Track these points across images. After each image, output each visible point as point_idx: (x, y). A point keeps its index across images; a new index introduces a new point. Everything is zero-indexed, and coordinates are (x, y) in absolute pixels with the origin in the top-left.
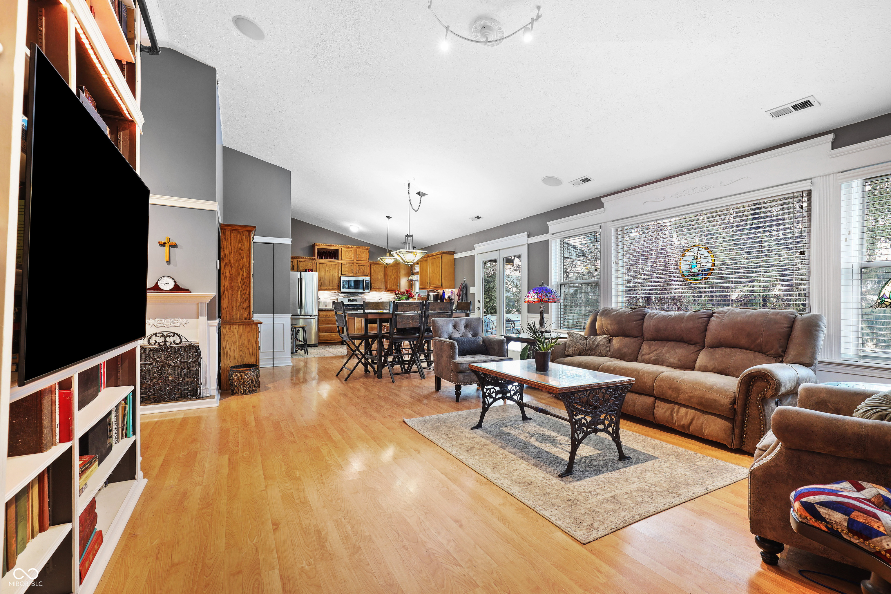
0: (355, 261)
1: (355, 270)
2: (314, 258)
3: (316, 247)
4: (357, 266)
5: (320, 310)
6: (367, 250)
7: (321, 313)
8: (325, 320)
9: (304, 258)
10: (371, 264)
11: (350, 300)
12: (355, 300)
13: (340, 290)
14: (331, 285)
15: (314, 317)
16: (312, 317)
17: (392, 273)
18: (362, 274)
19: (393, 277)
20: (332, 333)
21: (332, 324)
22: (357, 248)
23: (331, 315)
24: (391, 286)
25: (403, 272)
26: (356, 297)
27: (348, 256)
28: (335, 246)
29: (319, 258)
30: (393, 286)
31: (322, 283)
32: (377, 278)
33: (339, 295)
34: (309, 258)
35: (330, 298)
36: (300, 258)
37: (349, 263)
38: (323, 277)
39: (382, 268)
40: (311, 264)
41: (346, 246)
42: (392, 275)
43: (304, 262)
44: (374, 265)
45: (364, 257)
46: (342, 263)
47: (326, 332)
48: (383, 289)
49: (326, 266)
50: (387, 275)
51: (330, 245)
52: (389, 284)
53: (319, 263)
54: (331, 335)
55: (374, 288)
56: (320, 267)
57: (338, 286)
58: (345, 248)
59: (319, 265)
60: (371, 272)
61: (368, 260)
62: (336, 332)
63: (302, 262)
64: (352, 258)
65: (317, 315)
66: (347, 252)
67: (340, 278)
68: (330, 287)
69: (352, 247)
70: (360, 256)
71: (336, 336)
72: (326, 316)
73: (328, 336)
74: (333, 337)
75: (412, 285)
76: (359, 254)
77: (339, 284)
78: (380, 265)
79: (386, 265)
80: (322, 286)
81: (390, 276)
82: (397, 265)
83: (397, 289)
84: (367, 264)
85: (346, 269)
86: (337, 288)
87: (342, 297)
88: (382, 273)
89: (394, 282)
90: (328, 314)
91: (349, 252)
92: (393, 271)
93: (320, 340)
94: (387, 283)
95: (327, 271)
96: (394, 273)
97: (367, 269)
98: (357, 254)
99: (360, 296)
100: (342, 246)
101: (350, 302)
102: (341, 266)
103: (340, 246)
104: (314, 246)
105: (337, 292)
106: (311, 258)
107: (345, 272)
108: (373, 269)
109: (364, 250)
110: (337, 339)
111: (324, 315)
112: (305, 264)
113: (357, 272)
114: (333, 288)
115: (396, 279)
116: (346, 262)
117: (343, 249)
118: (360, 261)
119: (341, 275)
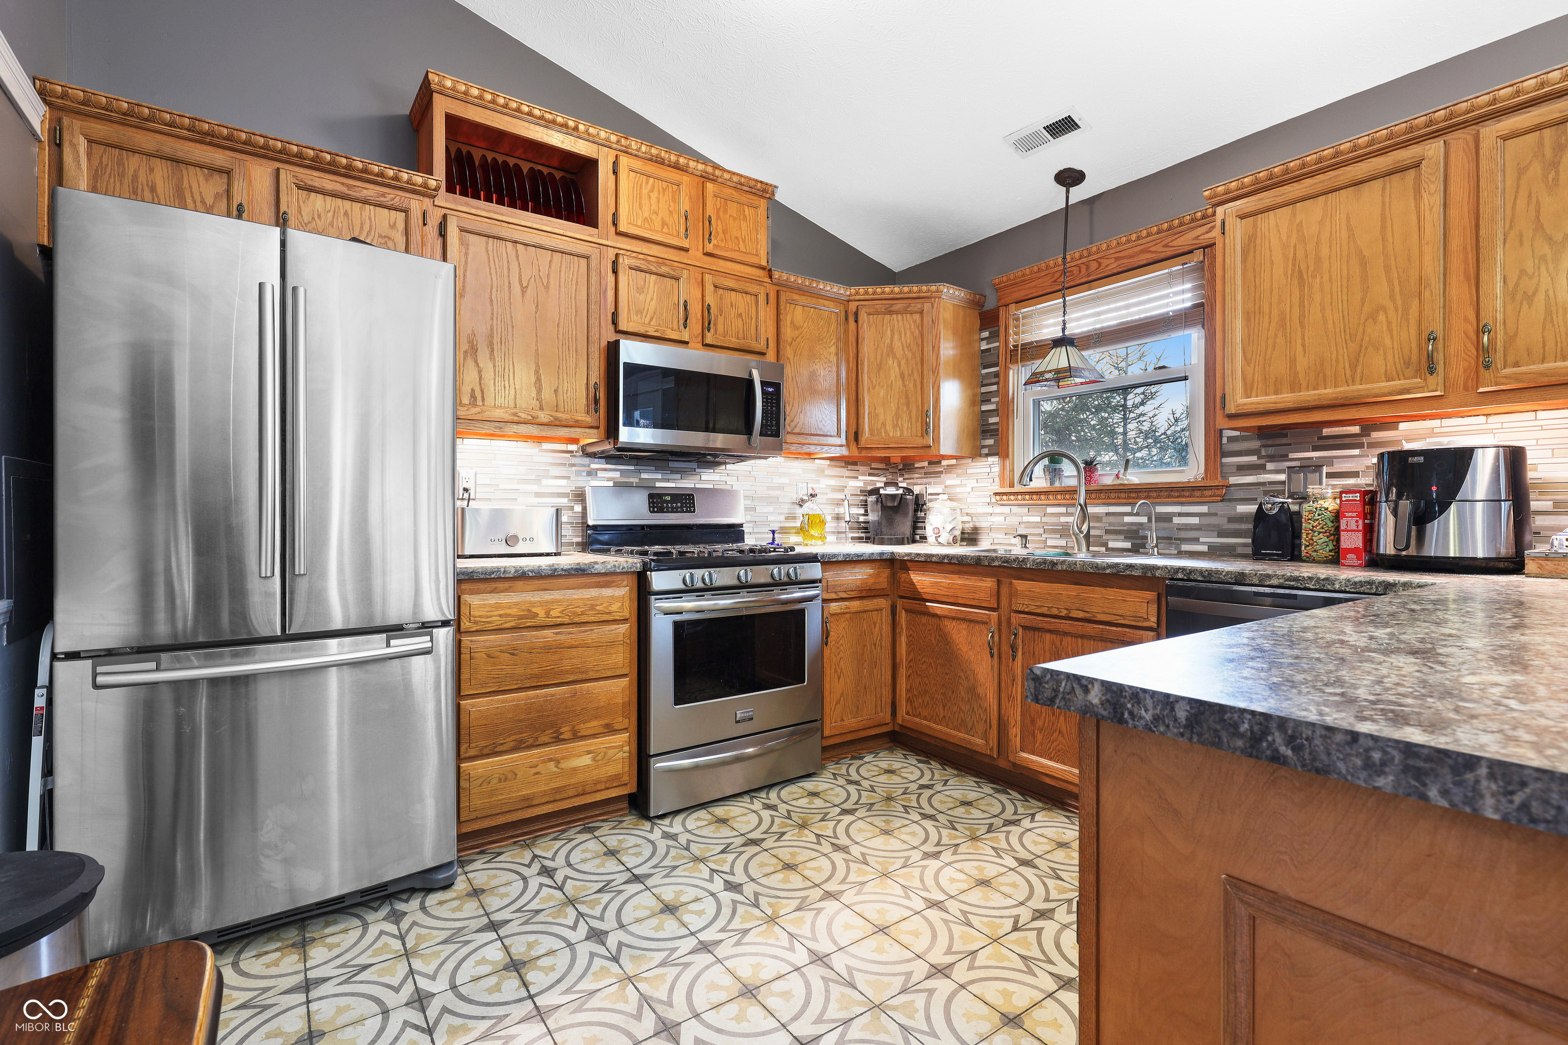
0: (696, 256)
1: (696, 310)
2: (418, 179)
3: (441, 107)
4: (709, 288)
5: (464, 581)
7: (477, 602)
8: (513, 652)
9: (331, 169)
10: (781, 287)
11: (657, 501)
12: (685, 501)
13: (612, 432)
14: (547, 394)
15: (422, 642)
16: (400, 645)
17: (891, 351)
18: (733, 342)
19: (894, 372)
20: (564, 740)
21: (572, 678)
22: (705, 178)
23: (561, 612)
24: (884, 424)
25: (948, 349)
26: (686, 484)
27: (654, 217)
28: (576, 129)
29: (464, 193)
30: (895, 426)
31: (480, 372)
32: (813, 376)
33: (593, 466)
34: (381, 175)
35: (535, 488)
36: (298, 160)
37: (663, 261)
38: (492, 329)
39: (834, 318)
40: (401, 225)
41: (644, 148)
42: (891, 362)
43: (334, 195)
44: (796, 297)
45: (744, 241)
46: (617, 255)
47: (521, 741)
48: (838, 441)
49: (517, 256)
50: (863, 364)
51: (542, 118)
52: (873, 416)
53: (462, 230)
54: (558, 762)
55: (797, 430)
56: (466, 254)
57: (596, 402)
58: (637, 164)
59: (463, 243)
60: (782, 336)
61: (764, 263)
62: (594, 736)
63: (320, 196)
64: (678, 236)
65: (445, 623)
66: (652, 190)
67: (613, 350)
68: (541, 409)
69: (677, 162)
70: (725, 232)
71: (594, 759)
72: (520, 617)
73: (534, 770)
74: (574, 770)
75: (993, 420)
76: (718, 217)
77: (602, 395)
78: (826, 302)
79: (853, 306)
80: (479, 403)
81: (879, 368)
82: (919, 306)
83: (920, 442)
84: (760, 282)
85: (642, 297)
86: (588, 419)
87: (609, 479)
88: (833, 350)
89: (903, 401)
90: (541, 604)
91: (664, 190)
92: (896, 336)
93: (477, 818)
94: (861, 408)
95: (517, 290)
96: (899, 352)
97: (762, 314)
98: (710, 211)
99: (708, 478)
100: (618, 142)
101: (661, 510)
102: (615, 272)
103: (607, 139)
104: (426, 93)
105: (583, 449)
106: (396, 178)
107: (639, 312)
108: (789, 318)
109: (745, 198)
110: (599, 787)
111: (509, 611)
112: (346, 214)
113: (707, 325)
114: (559, 415)
115: (911, 386)
116: (645, 251)
117: (624, 160)
118: (722, 262)
119: (611, 327)
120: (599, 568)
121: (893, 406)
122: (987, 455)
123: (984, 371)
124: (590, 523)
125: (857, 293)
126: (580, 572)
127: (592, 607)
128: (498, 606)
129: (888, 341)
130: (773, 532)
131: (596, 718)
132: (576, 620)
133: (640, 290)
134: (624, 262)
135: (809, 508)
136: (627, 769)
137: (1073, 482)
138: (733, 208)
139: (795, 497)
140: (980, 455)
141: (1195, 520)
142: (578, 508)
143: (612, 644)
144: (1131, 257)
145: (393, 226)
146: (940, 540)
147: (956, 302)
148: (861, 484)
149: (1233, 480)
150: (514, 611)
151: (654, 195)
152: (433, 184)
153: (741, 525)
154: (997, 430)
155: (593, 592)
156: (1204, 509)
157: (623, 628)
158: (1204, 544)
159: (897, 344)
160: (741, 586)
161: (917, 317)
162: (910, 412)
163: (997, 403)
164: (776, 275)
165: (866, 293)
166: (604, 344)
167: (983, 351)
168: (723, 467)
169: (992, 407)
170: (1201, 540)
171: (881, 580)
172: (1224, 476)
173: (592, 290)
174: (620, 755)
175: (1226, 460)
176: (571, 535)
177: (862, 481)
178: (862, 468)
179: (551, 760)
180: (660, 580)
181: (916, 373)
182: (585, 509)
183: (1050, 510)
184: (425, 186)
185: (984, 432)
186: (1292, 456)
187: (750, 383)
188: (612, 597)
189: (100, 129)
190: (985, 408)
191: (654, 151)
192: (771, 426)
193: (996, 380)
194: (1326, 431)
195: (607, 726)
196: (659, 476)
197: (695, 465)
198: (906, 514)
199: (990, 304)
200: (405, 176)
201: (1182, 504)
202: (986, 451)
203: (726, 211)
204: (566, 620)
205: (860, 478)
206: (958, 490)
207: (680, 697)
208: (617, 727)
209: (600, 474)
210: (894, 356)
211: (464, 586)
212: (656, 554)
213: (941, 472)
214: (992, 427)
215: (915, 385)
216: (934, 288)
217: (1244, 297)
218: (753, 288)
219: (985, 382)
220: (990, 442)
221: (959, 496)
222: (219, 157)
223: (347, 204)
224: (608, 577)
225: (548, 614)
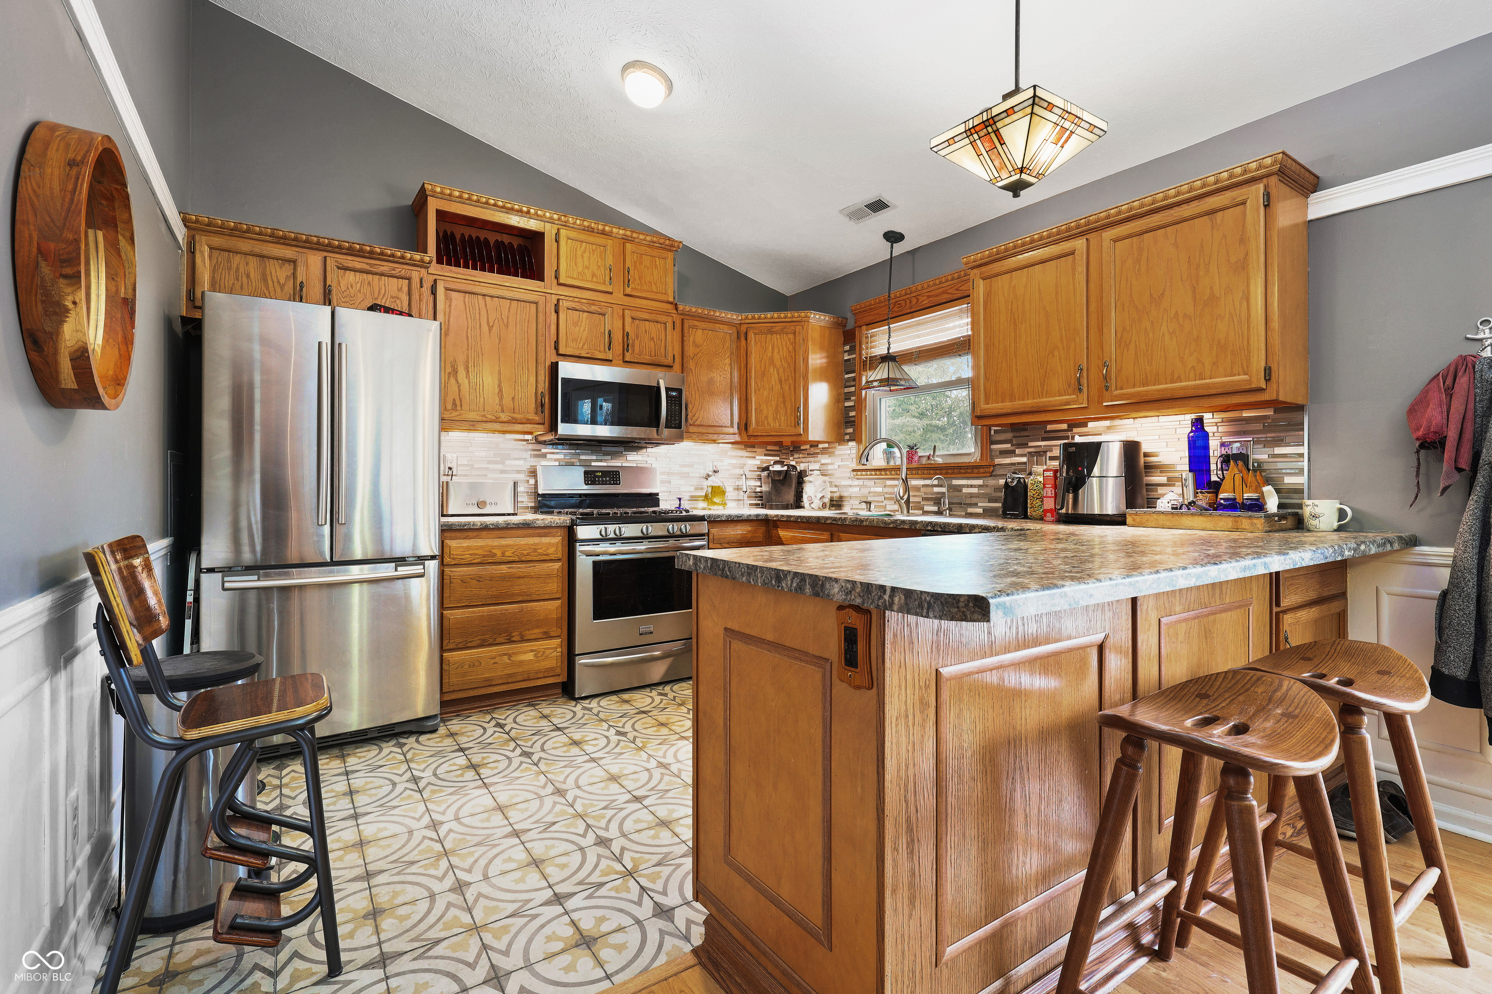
0: (618, 297)
1: (618, 337)
2: (417, 256)
3: (433, 206)
4: (628, 320)
5: (446, 531)
6: (670, 255)
7: (455, 544)
8: (479, 579)
9: (360, 253)
10: (685, 316)
11: (591, 477)
12: (612, 476)
13: (553, 428)
14: (507, 401)
15: (418, 569)
16: (403, 570)
17: (772, 361)
18: (647, 358)
19: (774, 378)
20: (515, 641)
21: (520, 599)
22: (625, 240)
23: (513, 553)
24: (766, 417)
25: (817, 359)
26: (616, 463)
27: (586, 271)
28: (528, 212)
29: (449, 263)
30: (775, 419)
31: (459, 387)
32: (711, 381)
33: (544, 451)
34: (393, 256)
35: (500, 467)
36: (338, 249)
37: (592, 302)
38: (468, 357)
39: (728, 337)
40: (405, 289)
41: (578, 222)
42: (772, 370)
43: (361, 271)
44: (696, 323)
45: (655, 284)
46: (558, 300)
47: (484, 640)
48: (731, 430)
49: (486, 305)
50: (751, 372)
51: (503, 207)
52: (759, 411)
53: (447, 289)
54: (510, 656)
55: (698, 423)
56: (450, 306)
57: (542, 405)
58: (573, 234)
59: (448, 299)
60: (686, 353)
61: (671, 299)
62: (536, 640)
63: (352, 273)
64: (604, 283)
65: (433, 558)
66: (584, 252)
67: (554, 369)
68: (503, 411)
69: (604, 230)
70: (640, 278)
71: (535, 656)
72: (484, 556)
73: (493, 661)
74: (521, 662)
75: (852, 414)
76: (635, 267)
77: (547, 400)
78: (721, 326)
79: (743, 328)
80: (459, 408)
81: (763, 375)
82: (793, 328)
83: (792, 431)
84: (668, 314)
85: (577, 329)
86: (537, 418)
87: (556, 460)
88: (727, 361)
89: (781, 400)
90: (499, 547)
91: (593, 251)
92: (776, 351)
93: (454, 691)
94: (749, 406)
95: (485, 328)
96: (778, 362)
97: (669, 337)
98: (628, 264)
99: (633, 459)
100: (559, 219)
101: (593, 483)
102: (557, 312)
103: (551, 218)
104: (422, 197)
105: (536, 438)
106: (403, 257)
107: (575, 340)
108: (691, 339)
109: (655, 253)
110: (539, 675)
111: (476, 552)
112: (369, 283)
113: (626, 347)
114: (515, 415)
115: (787, 388)
116: (579, 296)
117: (563, 232)
118: (639, 301)
119: (554, 352)
120: (540, 523)
121: (774, 404)
122: (849, 440)
123: (847, 376)
124: (540, 492)
125: (747, 318)
126: (526, 526)
127: (535, 550)
128: (469, 548)
129: (770, 354)
130: (680, 499)
131: (537, 627)
132: (523, 559)
133: (575, 324)
134: (564, 304)
135: (714, 481)
136: (559, 664)
137: (898, 462)
138: (647, 260)
139: (704, 473)
140: (844, 440)
141: (975, 490)
142: (532, 481)
143: (549, 576)
144: (937, 296)
145: (400, 290)
146: (812, 506)
147: (822, 324)
148: (758, 462)
149: (998, 461)
150: (480, 552)
151: (586, 255)
152: (427, 259)
153: (657, 494)
154: (854, 421)
155: (536, 540)
156: (980, 482)
157: (557, 565)
158: (980, 507)
159: (776, 356)
160: (645, 537)
161: (791, 336)
162: (786, 408)
163: (854, 401)
164: (681, 307)
165: (753, 318)
166: (548, 363)
167: (846, 361)
168: (644, 450)
169: (851, 404)
170: (979, 504)
171: (757, 535)
172: (992, 459)
173: (540, 326)
174: (555, 654)
175: (994, 447)
176: (526, 501)
177: (760, 459)
178: (758, 450)
179: (505, 654)
180: (584, 532)
181: (790, 379)
182: (536, 482)
183: (889, 483)
184: (422, 261)
185: (846, 422)
186: (1031, 444)
187: (658, 389)
188: (549, 544)
189: (217, 241)
190: (847, 404)
191: (586, 223)
192: (675, 420)
193: (853, 383)
194: (1050, 427)
195: (545, 633)
196: (594, 457)
197: (622, 449)
198: (790, 486)
199: (850, 325)
200: (409, 256)
201: (968, 478)
202: (847, 437)
203: (641, 263)
204: (517, 559)
205: (758, 457)
206: (830, 467)
207: (598, 615)
208: (552, 634)
209: (549, 456)
210: (775, 366)
211: (446, 534)
212: (582, 514)
213: (818, 453)
214: (852, 419)
215: (790, 388)
216: (803, 314)
217: (985, 333)
218: (662, 318)
219: (848, 384)
220: (850, 430)
221: (830, 472)
222: (288, 252)
223: (370, 277)
224: (547, 529)
225: (503, 554)
